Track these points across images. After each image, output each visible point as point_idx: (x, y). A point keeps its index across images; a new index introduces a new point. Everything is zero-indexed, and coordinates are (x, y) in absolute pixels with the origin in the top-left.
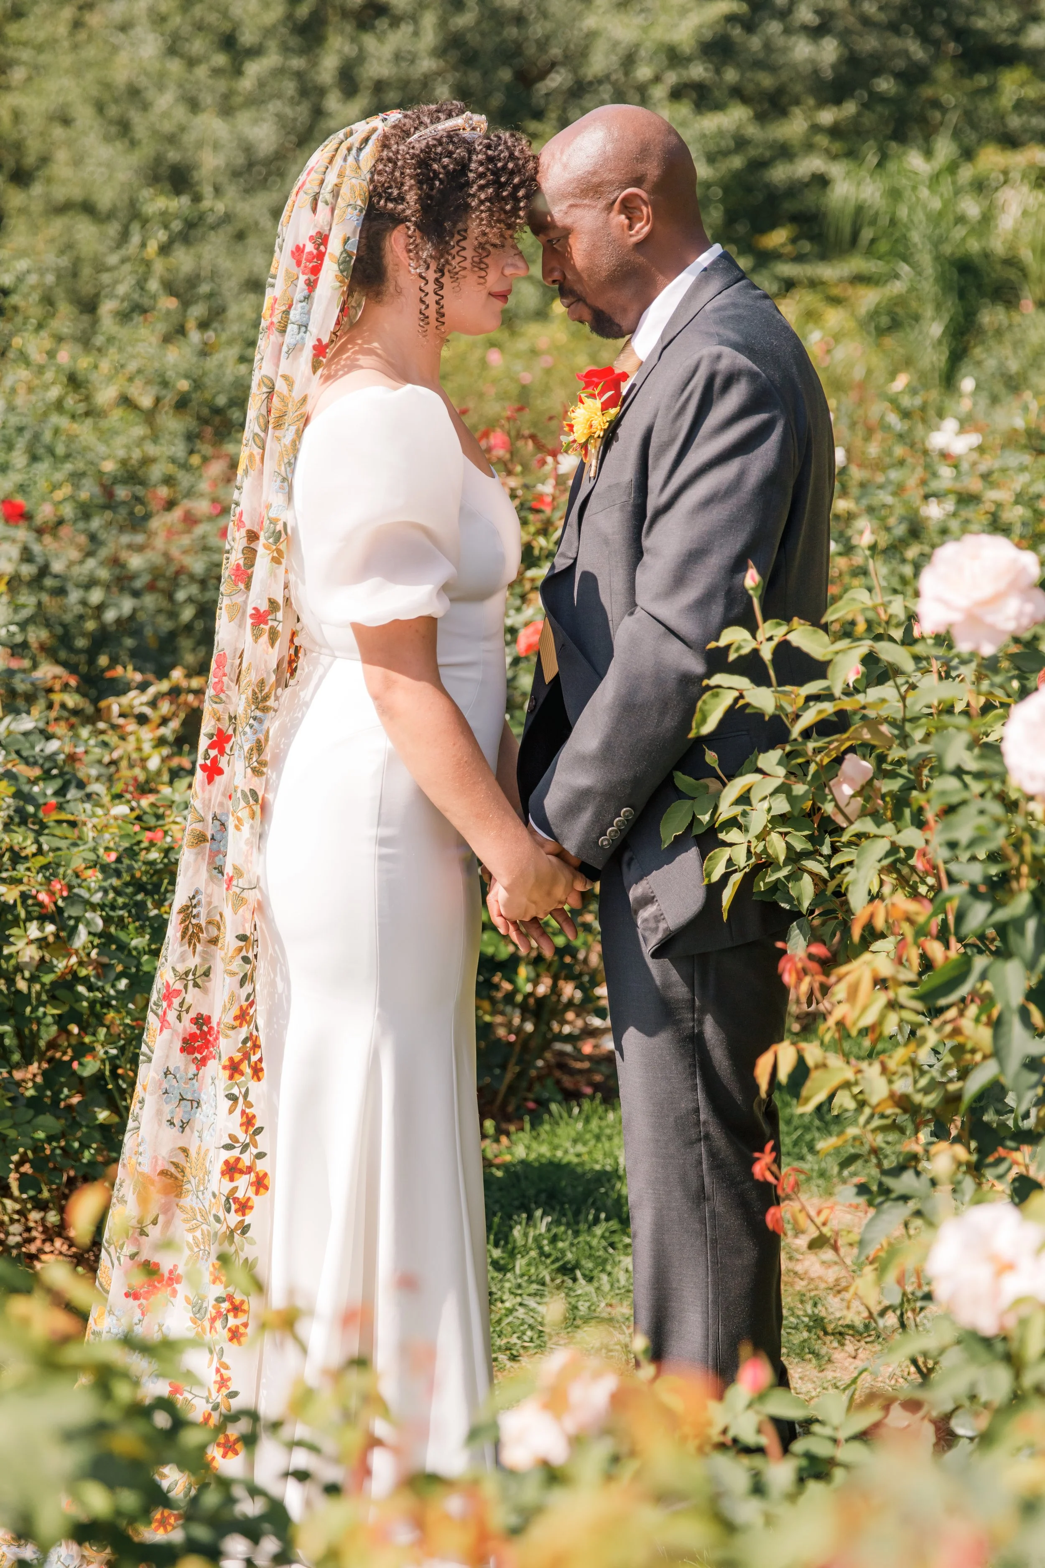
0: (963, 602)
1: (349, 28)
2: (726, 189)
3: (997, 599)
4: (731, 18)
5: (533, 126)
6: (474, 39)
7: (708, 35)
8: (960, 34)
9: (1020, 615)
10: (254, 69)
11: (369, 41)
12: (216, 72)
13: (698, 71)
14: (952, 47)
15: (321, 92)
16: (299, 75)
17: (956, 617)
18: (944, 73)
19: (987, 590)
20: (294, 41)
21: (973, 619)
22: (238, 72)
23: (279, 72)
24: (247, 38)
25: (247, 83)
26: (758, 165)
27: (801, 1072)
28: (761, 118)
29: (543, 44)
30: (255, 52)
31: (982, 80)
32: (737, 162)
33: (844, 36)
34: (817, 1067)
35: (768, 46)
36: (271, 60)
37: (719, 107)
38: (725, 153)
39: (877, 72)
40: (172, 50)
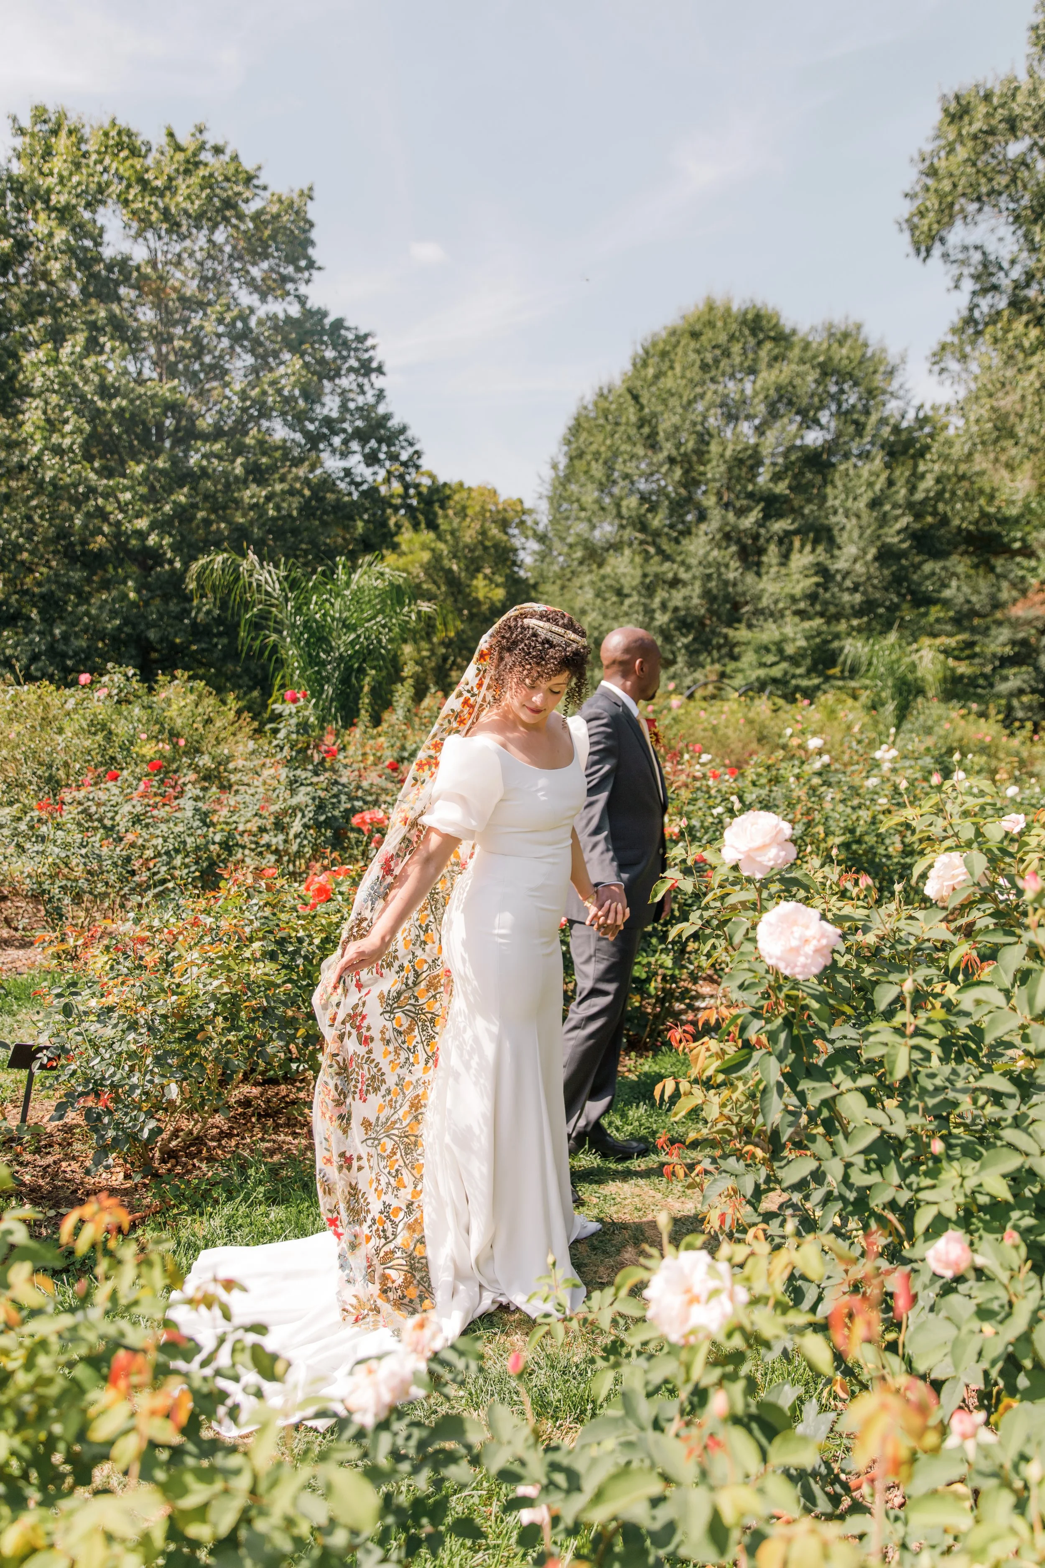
0: (744, 849)
1: (666, 587)
2: (813, 652)
3: (764, 847)
4: (818, 585)
5: (736, 625)
6: (715, 591)
7: (808, 592)
8: (912, 593)
9: (777, 856)
10: (627, 602)
11: (674, 592)
12: (614, 603)
13: (802, 605)
14: (909, 597)
15: (653, 611)
16: (644, 605)
17: (741, 856)
18: (905, 606)
19: (758, 842)
20: (643, 592)
21: (750, 858)
22: (622, 603)
23: (638, 603)
24: (626, 591)
25: (625, 607)
26: (826, 642)
27: (676, 1095)
28: (828, 623)
29: (744, 594)
30: (627, 596)
31: (922, 610)
32: (818, 640)
33: (864, 593)
34: (685, 1094)
35: (833, 595)
36: (635, 598)
37: (810, 618)
38: (813, 637)
39: (879, 606)
40: (597, 595)
